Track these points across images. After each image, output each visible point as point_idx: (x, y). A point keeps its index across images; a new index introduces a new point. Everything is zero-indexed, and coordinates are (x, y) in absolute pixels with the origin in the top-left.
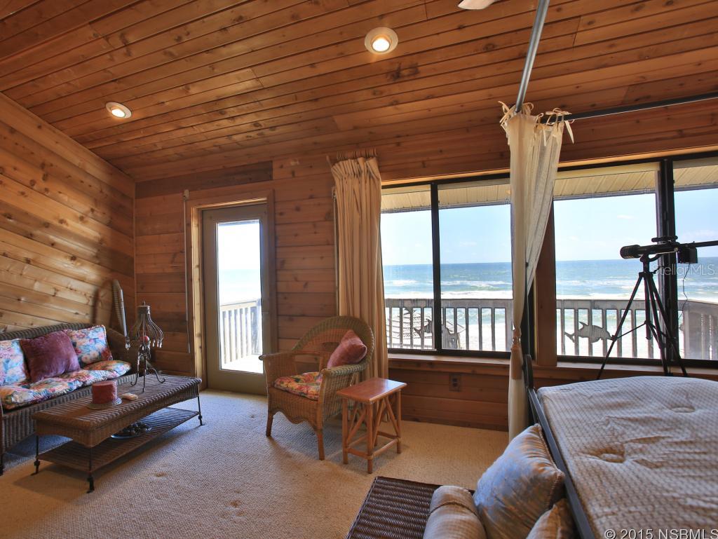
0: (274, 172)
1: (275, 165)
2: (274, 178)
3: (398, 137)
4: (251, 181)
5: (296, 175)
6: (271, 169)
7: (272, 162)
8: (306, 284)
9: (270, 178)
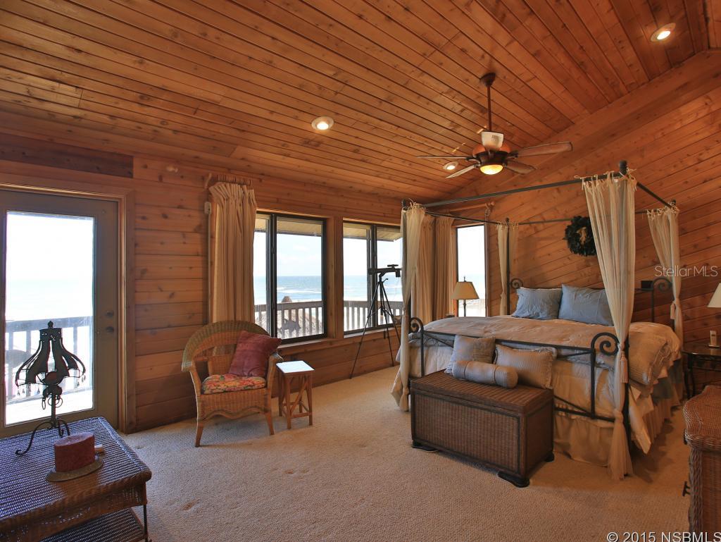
0: (134, 169)
1: (137, 163)
2: (135, 176)
3: (263, 174)
4: (99, 171)
5: (164, 180)
6: (131, 166)
7: (132, 157)
8: (173, 294)
9: (130, 175)
